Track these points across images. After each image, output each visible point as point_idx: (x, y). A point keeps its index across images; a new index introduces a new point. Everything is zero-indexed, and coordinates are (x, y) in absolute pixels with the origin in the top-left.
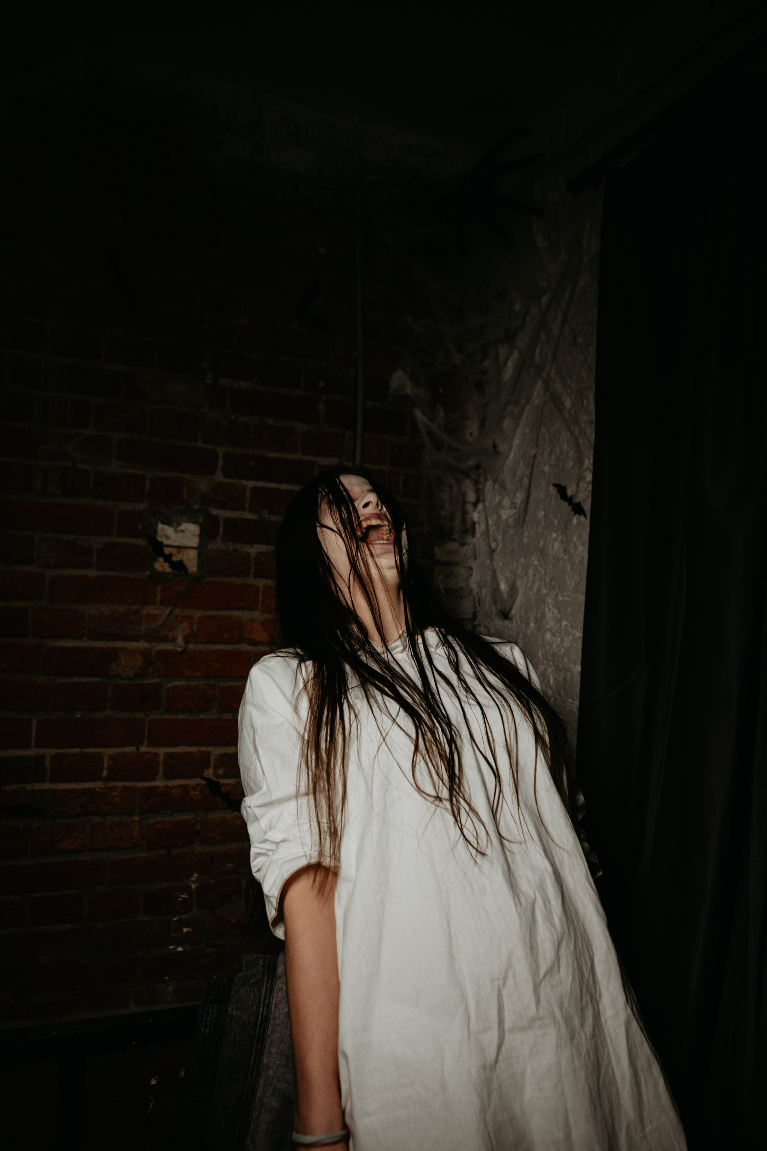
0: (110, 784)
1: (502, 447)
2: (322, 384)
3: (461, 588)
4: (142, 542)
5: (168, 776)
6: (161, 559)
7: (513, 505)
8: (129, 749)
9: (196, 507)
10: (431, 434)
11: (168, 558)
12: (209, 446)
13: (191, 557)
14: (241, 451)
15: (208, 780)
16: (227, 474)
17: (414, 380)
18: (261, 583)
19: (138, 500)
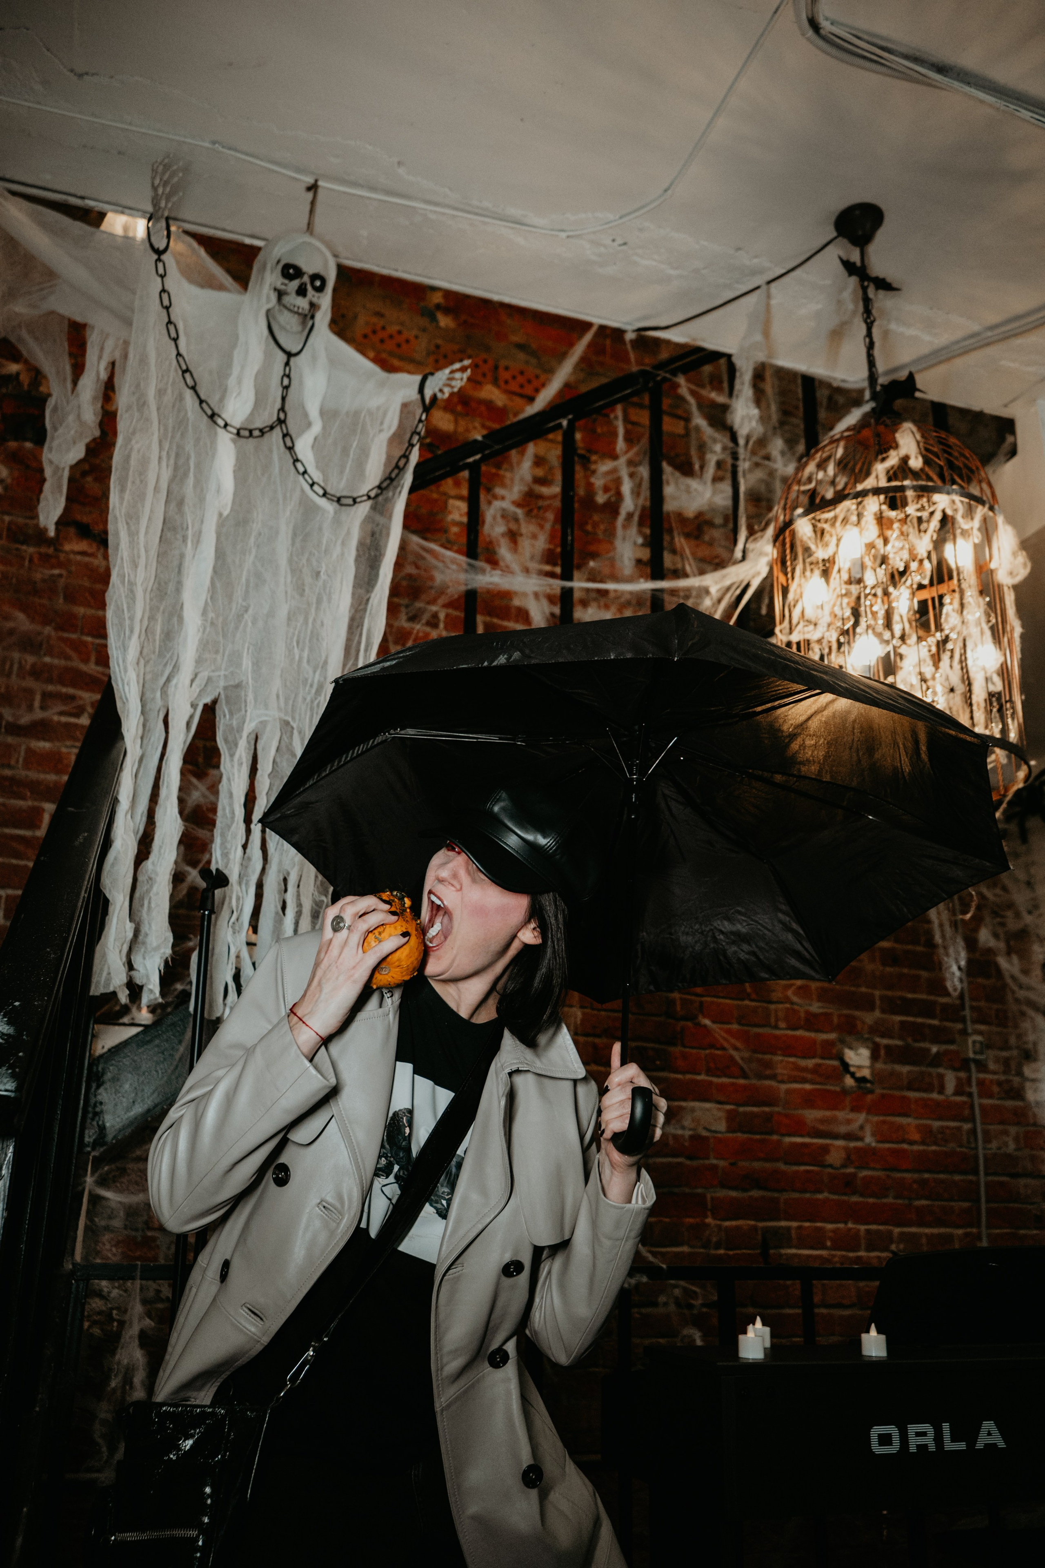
0: (834, 1252)
4: (836, 1063)
5: (868, 1248)
6: (849, 1076)
8: (841, 1226)
9: (866, 1036)
10: (1013, 977)
11: (853, 1075)
12: (870, 991)
13: (866, 1073)
14: (889, 993)
15: (893, 1252)
16: (883, 1011)
17: (996, 936)
18: (912, 1095)
19: (831, 1031)
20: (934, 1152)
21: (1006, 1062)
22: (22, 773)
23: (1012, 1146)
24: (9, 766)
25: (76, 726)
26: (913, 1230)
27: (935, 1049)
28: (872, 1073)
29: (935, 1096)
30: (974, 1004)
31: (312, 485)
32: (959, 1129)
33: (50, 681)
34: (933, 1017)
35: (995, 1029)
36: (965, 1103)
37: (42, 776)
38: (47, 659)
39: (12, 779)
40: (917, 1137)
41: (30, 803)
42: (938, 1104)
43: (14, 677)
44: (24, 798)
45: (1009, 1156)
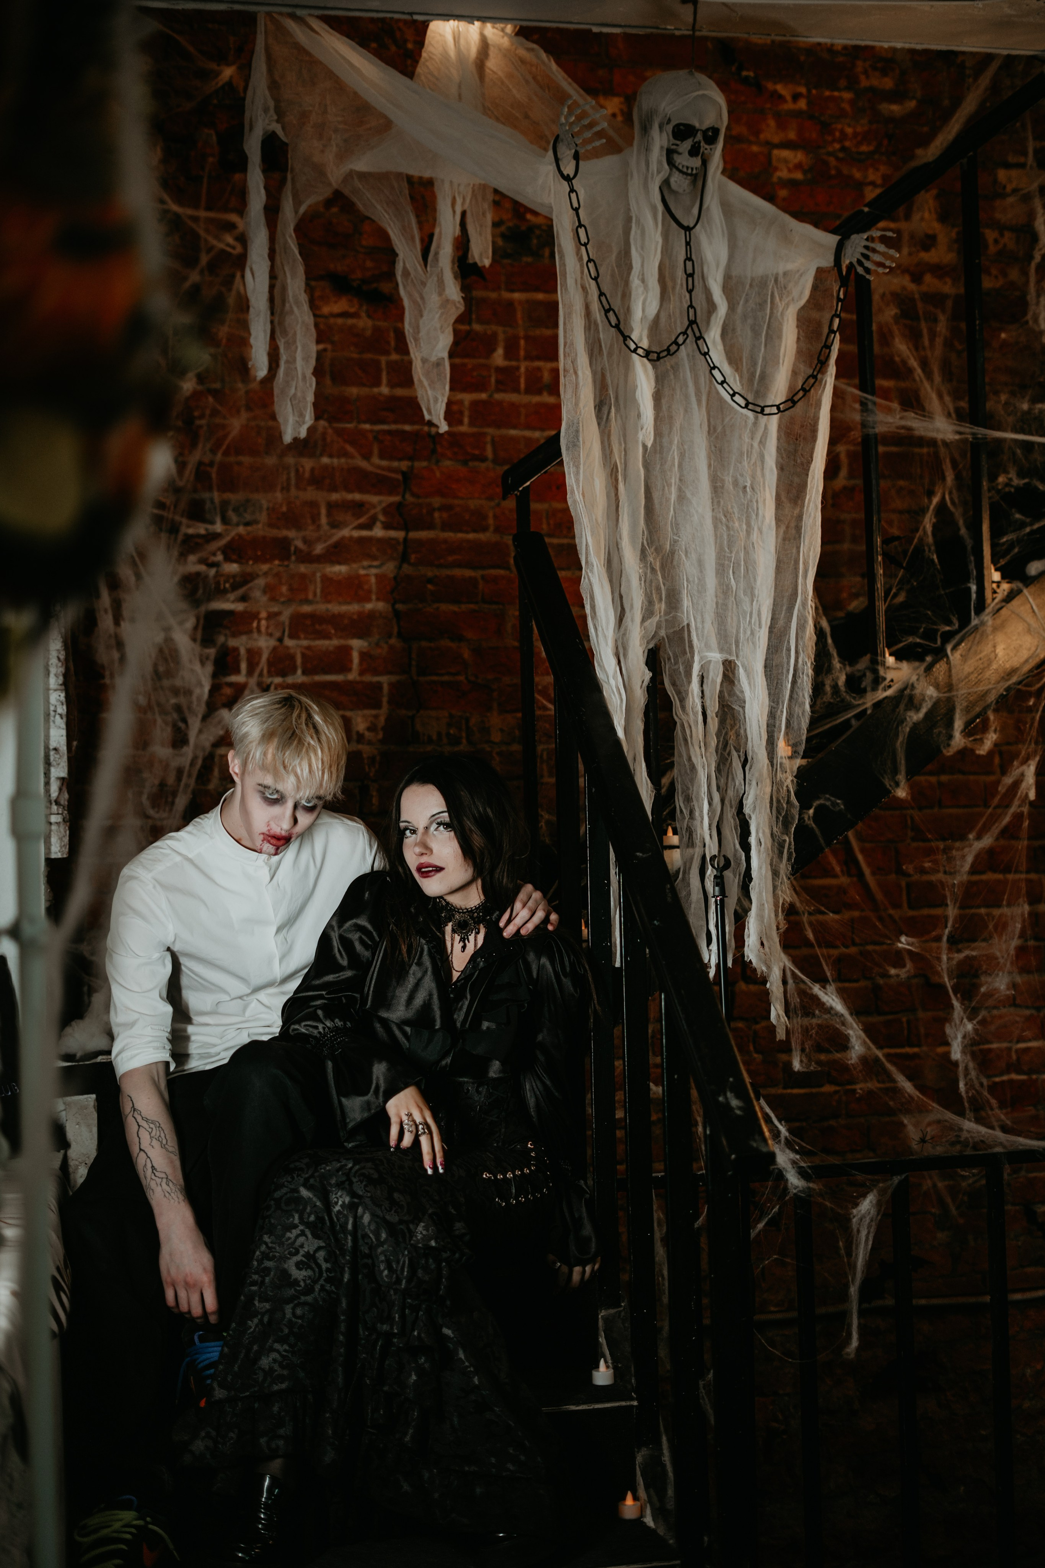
22: (321, 608)
24: (307, 602)
25: (370, 539)
31: (732, 396)
33: (334, 489)
37: (344, 608)
38: (325, 460)
39: (312, 616)
41: (335, 642)
43: (293, 491)
44: (328, 637)
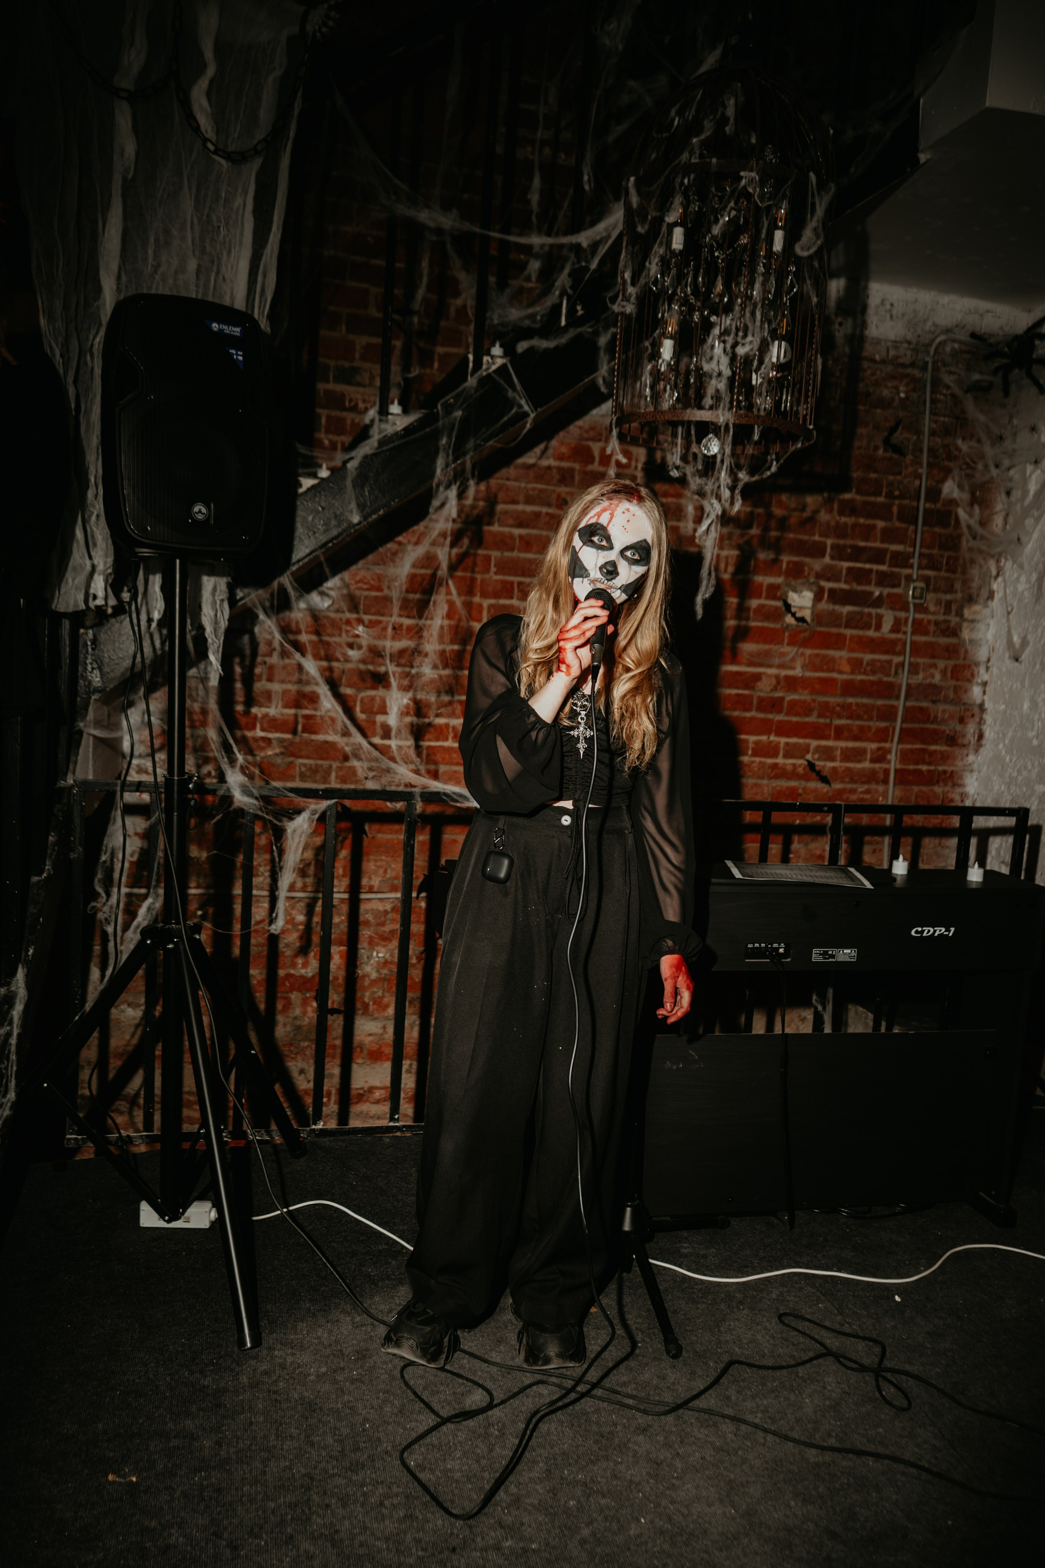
0: (753, 759)
1: (1024, 539)
2: (897, 493)
3: (980, 639)
4: (779, 604)
5: (786, 756)
6: (789, 615)
7: (1028, 581)
8: (764, 738)
9: (812, 580)
10: (969, 527)
11: (793, 615)
12: (823, 539)
13: (807, 614)
14: (841, 542)
15: (808, 761)
16: (832, 558)
17: (960, 487)
18: (849, 632)
19: (779, 575)
20: (862, 682)
21: (948, 604)
23: (938, 677)
26: (830, 743)
27: (877, 593)
28: (812, 613)
29: (871, 633)
30: (925, 551)
31: (204, 142)
32: (889, 662)
34: (883, 563)
35: (943, 574)
36: (900, 640)
40: (847, 668)
42: (872, 640)
45: (934, 686)
